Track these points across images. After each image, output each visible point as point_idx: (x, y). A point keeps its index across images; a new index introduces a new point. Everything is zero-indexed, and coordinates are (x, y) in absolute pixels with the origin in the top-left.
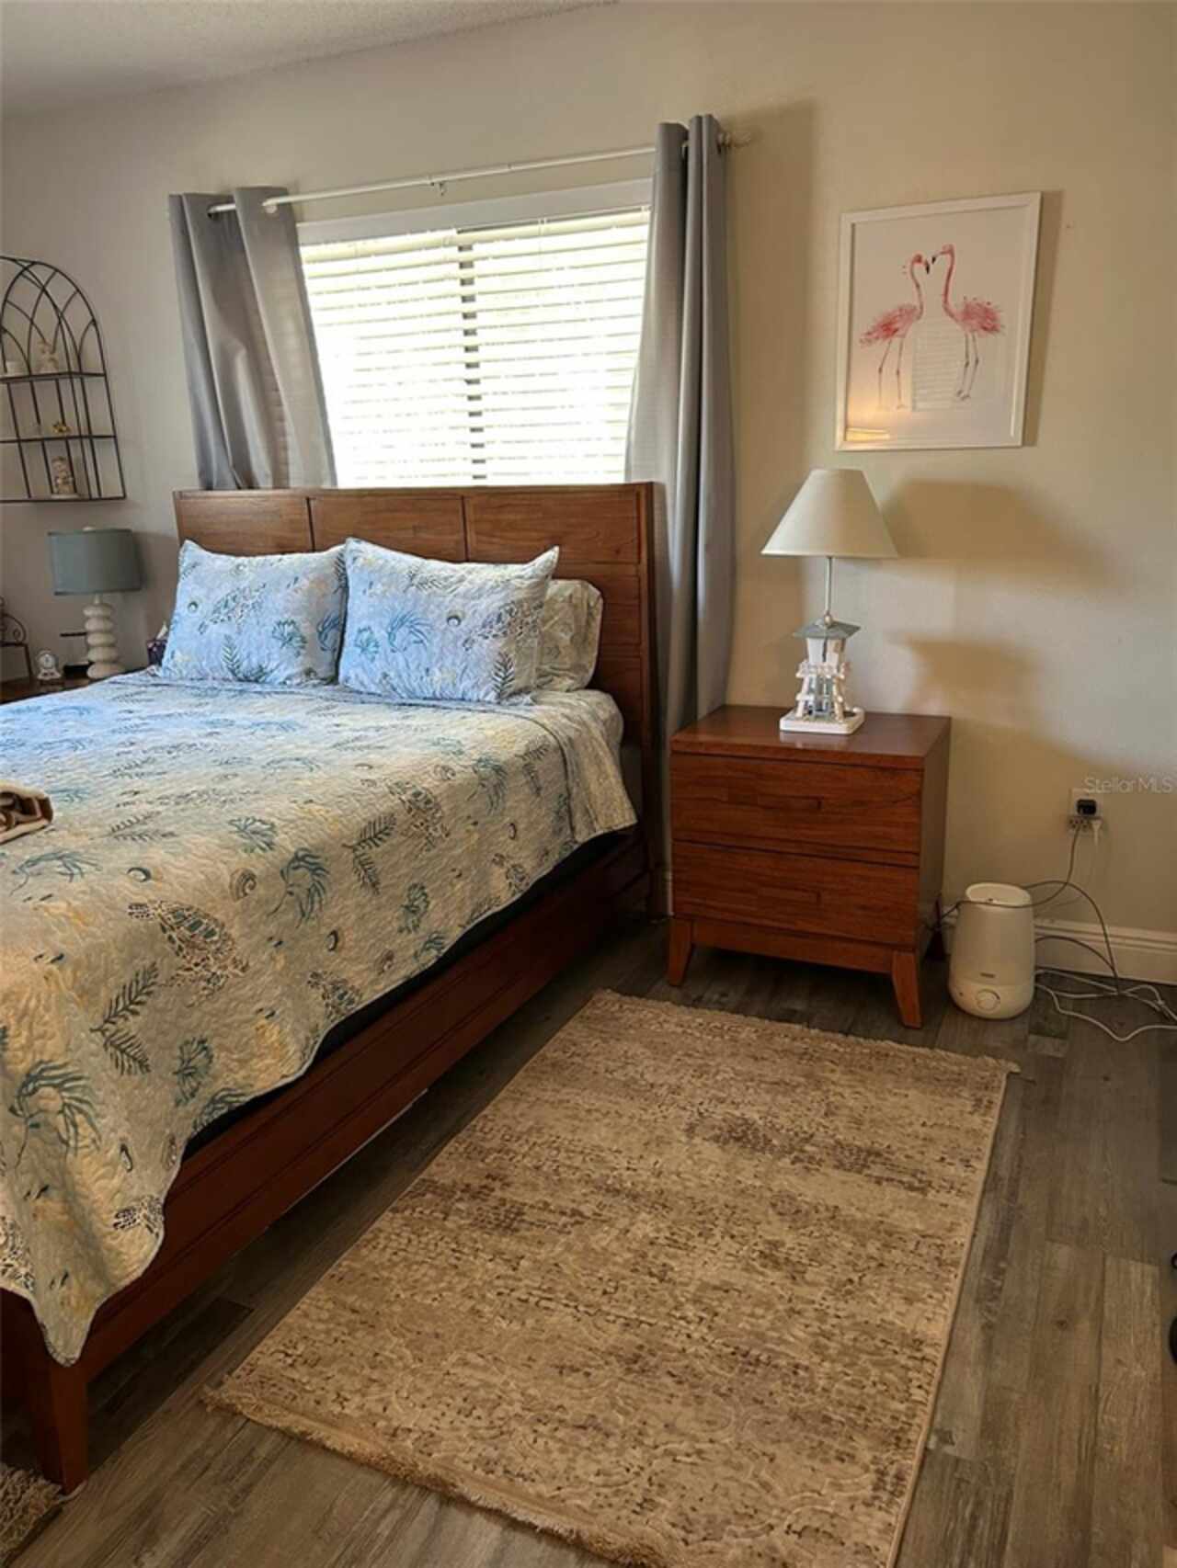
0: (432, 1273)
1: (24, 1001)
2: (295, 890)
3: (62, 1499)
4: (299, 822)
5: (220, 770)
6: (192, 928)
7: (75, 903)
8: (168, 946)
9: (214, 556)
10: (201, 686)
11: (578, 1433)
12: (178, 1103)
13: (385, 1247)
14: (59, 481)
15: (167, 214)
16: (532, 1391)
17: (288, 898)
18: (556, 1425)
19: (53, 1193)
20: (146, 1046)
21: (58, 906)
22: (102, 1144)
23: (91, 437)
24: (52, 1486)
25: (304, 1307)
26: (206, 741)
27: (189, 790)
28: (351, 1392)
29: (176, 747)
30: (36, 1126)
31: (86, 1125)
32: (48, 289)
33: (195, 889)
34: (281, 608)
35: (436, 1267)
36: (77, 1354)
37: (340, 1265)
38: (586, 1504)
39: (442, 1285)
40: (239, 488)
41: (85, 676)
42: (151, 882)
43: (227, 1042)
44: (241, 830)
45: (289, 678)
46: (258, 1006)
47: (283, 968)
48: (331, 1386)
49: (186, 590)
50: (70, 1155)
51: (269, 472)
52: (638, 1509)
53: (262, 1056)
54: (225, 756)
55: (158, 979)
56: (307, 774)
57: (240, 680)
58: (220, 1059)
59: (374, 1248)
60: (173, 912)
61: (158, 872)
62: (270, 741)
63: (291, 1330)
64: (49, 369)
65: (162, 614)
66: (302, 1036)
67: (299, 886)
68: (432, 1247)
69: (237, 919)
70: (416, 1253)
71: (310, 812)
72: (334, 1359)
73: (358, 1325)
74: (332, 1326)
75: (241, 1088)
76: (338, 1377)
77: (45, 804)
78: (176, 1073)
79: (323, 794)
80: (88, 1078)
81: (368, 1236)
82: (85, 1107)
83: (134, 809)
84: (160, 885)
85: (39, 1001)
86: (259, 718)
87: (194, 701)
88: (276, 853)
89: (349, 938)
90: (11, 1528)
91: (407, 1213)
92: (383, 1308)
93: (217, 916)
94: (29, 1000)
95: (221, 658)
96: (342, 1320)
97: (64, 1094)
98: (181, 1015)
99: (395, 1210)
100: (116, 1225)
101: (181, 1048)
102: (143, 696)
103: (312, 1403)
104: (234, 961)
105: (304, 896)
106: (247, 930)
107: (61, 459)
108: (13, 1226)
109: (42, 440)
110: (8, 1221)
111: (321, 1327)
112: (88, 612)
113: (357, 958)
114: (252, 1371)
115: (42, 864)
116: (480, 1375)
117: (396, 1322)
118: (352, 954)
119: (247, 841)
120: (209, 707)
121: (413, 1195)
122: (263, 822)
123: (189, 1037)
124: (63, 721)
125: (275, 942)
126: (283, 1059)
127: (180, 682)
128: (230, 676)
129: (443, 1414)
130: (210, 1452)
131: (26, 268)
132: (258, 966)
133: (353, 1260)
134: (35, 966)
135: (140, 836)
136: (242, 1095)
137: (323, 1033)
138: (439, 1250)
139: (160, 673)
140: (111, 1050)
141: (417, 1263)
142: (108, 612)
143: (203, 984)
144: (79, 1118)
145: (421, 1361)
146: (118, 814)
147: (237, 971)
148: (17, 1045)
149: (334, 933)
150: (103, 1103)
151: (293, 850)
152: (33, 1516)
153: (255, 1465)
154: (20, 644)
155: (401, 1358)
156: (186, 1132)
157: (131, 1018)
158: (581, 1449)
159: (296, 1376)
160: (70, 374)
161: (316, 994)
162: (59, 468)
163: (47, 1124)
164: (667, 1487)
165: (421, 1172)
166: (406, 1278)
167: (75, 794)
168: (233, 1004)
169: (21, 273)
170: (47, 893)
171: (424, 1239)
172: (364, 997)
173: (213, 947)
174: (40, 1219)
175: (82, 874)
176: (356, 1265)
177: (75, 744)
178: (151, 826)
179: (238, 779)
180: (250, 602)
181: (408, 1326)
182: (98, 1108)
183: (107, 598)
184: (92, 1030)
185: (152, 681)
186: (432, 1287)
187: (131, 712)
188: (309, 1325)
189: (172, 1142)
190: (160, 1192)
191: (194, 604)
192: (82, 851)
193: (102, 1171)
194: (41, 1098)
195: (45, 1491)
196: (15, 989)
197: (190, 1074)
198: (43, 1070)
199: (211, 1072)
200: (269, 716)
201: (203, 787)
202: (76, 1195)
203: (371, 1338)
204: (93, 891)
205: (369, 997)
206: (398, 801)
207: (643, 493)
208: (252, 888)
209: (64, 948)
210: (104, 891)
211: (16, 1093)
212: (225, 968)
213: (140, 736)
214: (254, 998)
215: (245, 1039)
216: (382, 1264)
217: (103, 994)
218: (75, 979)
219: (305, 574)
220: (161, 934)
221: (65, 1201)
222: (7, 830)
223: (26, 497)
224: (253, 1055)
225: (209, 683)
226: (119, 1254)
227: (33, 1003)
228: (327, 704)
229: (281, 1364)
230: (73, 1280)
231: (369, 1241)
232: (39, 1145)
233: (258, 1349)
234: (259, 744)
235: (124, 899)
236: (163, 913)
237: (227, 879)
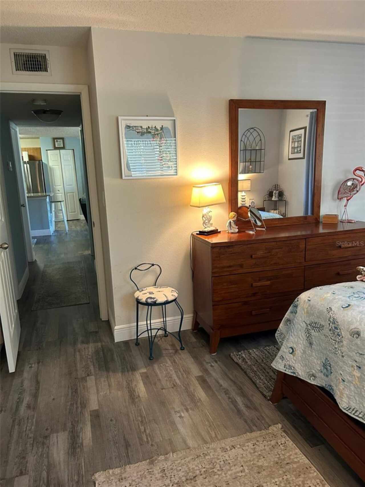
93: (342, 333)
236: (332, 316)
237: (352, 327)
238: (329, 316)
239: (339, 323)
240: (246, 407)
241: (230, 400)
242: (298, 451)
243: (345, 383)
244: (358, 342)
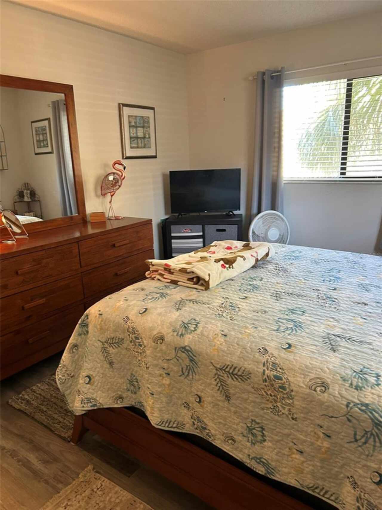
6: (136, 338)
17: (176, 360)
33: (145, 327)
42: (141, 315)
55: (123, 345)
60: (132, 328)
67: (182, 360)
69: (151, 349)
78: (129, 380)
89: (207, 406)
93: (145, 341)
101: (130, 374)
106: (153, 356)
123: (134, 373)
125: (166, 372)
132: (153, 373)
147: (145, 366)
149: (199, 396)
156: (131, 402)
157: (111, 348)
161: (187, 412)
168: (144, 376)
184: (99, 341)
197: (133, 385)
205: (220, 445)
214: (148, 382)
217: (106, 334)
220: (127, 331)
235: (128, 314)
236: (130, 326)
237: (155, 332)
238: (128, 327)
239: (140, 332)
240: (44, 463)
241: (20, 463)
242: (118, 488)
243: (155, 396)
244: (164, 347)
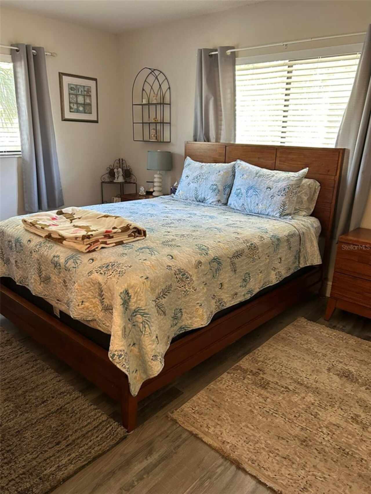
0: (239, 395)
1: (136, 289)
2: (212, 269)
3: (127, 434)
4: (216, 248)
5: (193, 229)
6: (183, 275)
7: (153, 263)
8: (175, 279)
9: (195, 162)
10: (186, 201)
11: (283, 459)
12: (172, 326)
13: (224, 384)
14: (153, 136)
15: (196, 55)
16: (269, 442)
17: (210, 271)
18: (276, 455)
19: (136, 346)
20: (166, 308)
21: (148, 263)
22: (152, 335)
23: (163, 123)
24: (125, 429)
25: (198, 396)
26: (188, 219)
27: (184, 234)
28: (211, 426)
29: (180, 220)
30: (134, 325)
31: (148, 328)
32: (158, 77)
33: (185, 264)
34: (213, 180)
35: (240, 394)
36: (136, 394)
37: (210, 386)
38: (284, 483)
39: (242, 400)
40: (205, 141)
41: (152, 195)
42: (173, 260)
43: (187, 311)
44: (199, 248)
45: (212, 202)
46: (198, 302)
47: (206, 292)
48: (205, 422)
49: (186, 172)
50: (142, 336)
51: (215, 137)
52: (302, 490)
53: (196, 317)
54: (194, 224)
55: (172, 289)
56: (219, 233)
57: (197, 201)
58: (185, 316)
59: (221, 383)
60: (178, 270)
61: (175, 257)
62: (207, 221)
63: (194, 402)
64: (155, 102)
65: (177, 178)
66: (208, 313)
67: (214, 268)
68: (239, 387)
69: (195, 275)
70: (234, 388)
71: (219, 245)
72: (206, 414)
73: (214, 406)
74: (206, 404)
75: (189, 325)
76: (207, 420)
77: (145, 232)
78: (172, 317)
79: (223, 240)
80: (150, 315)
81: (219, 379)
82: (148, 323)
83: (168, 237)
84: (176, 261)
85: (140, 290)
86: (203, 214)
87: (184, 206)
88: (208, 256)
89: (225, 286)
90: (113, 438)
91: (232, 375)
92: (223, 403)
93: (190, 273)
94: (138, 289)
95: (193, 193)
96: (210, 403)
97: (144, 318)
98: (176, 301)
99: (228, 373)
100: (152, 359)
101: (175, 310)
102: (169, 203)
103: (199, 426)
104: (193, 287)
105: (214, 271)
106: (197, 278)
107: (154, 129)
108: (126, 353)
109: (149, 123)
110: (125, 351)
111: (203, 403)
112: (156, 176)
113: (226, 293)
114: (182, 411)
115: (144, 250)
116: (252, 432)
117: (226, 407)
118: (226, 291)
119: (200, 252)
120: (189, 209)
121: (234, 369)
122: (206, 247)
123: (177, 307)
124: (148, 208)
125: (204, 283)
126: (202, 319)
127: (180, 200)
128: (195, 199)
129: (239, 441)
130: (169, 432)
131: (153, 71)
132: (199, 290)
133: (214, 385)
134: (141, 279)
135: (171, 245)
136: (189, 328)
137: (214, 314)
138: (241, 389)
139: (175, 197)
140: (157, 307)
141: (234, 391)
142: (161, 176)
143: (183, 292)
144: (146, 326)
145: (233, 422)
146: (164, 238)
147: (193, 290)
148: (133, 301)
149: (221, 284)
150: (153, 322)
151: (213, 256)
152: (119, 436)
153: (182, 439)
154: (135, 183)
155: (227, 420)
156: (172, 336)
157: (163, 299)
158: (284, 465)
159: (195, 416)
160: (161, 104)
161: (214, 301)
162: (153, 132)
163: (137, 325)
164: (313, 486)
165: (237, 363)
166: (230, 395)
167: (152, 230)
168: (191, 300)
169: (151, 73)
170: (145, 259)
171: (237, 384)
172: (227, 305)
173: (188, 282)
174: (132, 352)
175: (155, 254)
176: (215, 387)
177: (152, 215)
178: (173, 243)
179: (198, 232)
180: (204, 177)
181: (230, 410)
182: (152, 324)
183: (161, 172)
184: (153, 301)
185: (172, 198)
186: (238, 400)
187: (166, 207)
188: (200, 402)
189: (169, 338)
190: (164, 352)
191: (188, 176)
192: (154, 247)
193: (150, 343)
194: (137, 318)
195: (123, 430)
196: (135, 285)
197: (176, 319)
198: (139, 310)
199: (182, 319)
200: (206, 213)
201: (188, 233)
202: (142, 348)
203: (218, 411)
204: (157, 260)
205: (228, 305)
206: (246, 246)
207: (341, 152)
208: (200, 266)
209: (148, 275)
210: (160, 260)
211: (131, 315)
212: (190, 289)
213: (170, 215)
214: (197, 299)
215: (192, 311)
216: (223, 389)
217: (157, 291)
218: (150, 284)
219: (222, 170)
220: (174, 275)
221: (139, 349)
222: (134, 238)
223: (142, 140)
224: (194, 316)
225: (189, 201)
226: (152, 368)
227: (139, 290)
228: (224, 211)
229: (191, 411)
230: (138, 372)
231: (220, 381)
232: (135, 331)
233: (184, 405)
234: (204, 222)
235: (166, 263)
237: (194, 262)
244: (203, 267)
